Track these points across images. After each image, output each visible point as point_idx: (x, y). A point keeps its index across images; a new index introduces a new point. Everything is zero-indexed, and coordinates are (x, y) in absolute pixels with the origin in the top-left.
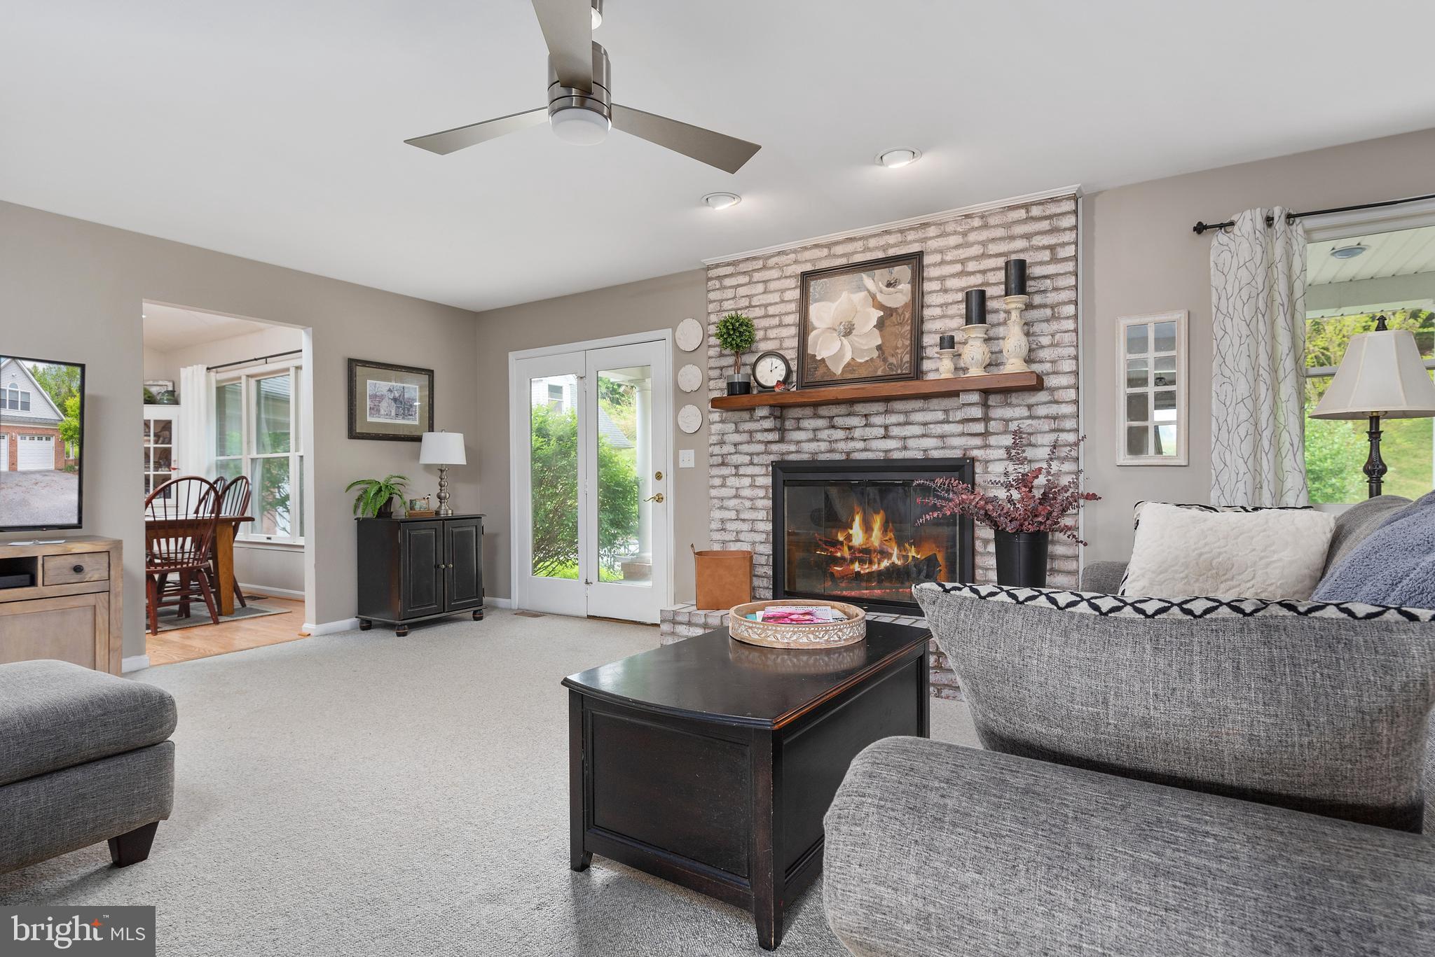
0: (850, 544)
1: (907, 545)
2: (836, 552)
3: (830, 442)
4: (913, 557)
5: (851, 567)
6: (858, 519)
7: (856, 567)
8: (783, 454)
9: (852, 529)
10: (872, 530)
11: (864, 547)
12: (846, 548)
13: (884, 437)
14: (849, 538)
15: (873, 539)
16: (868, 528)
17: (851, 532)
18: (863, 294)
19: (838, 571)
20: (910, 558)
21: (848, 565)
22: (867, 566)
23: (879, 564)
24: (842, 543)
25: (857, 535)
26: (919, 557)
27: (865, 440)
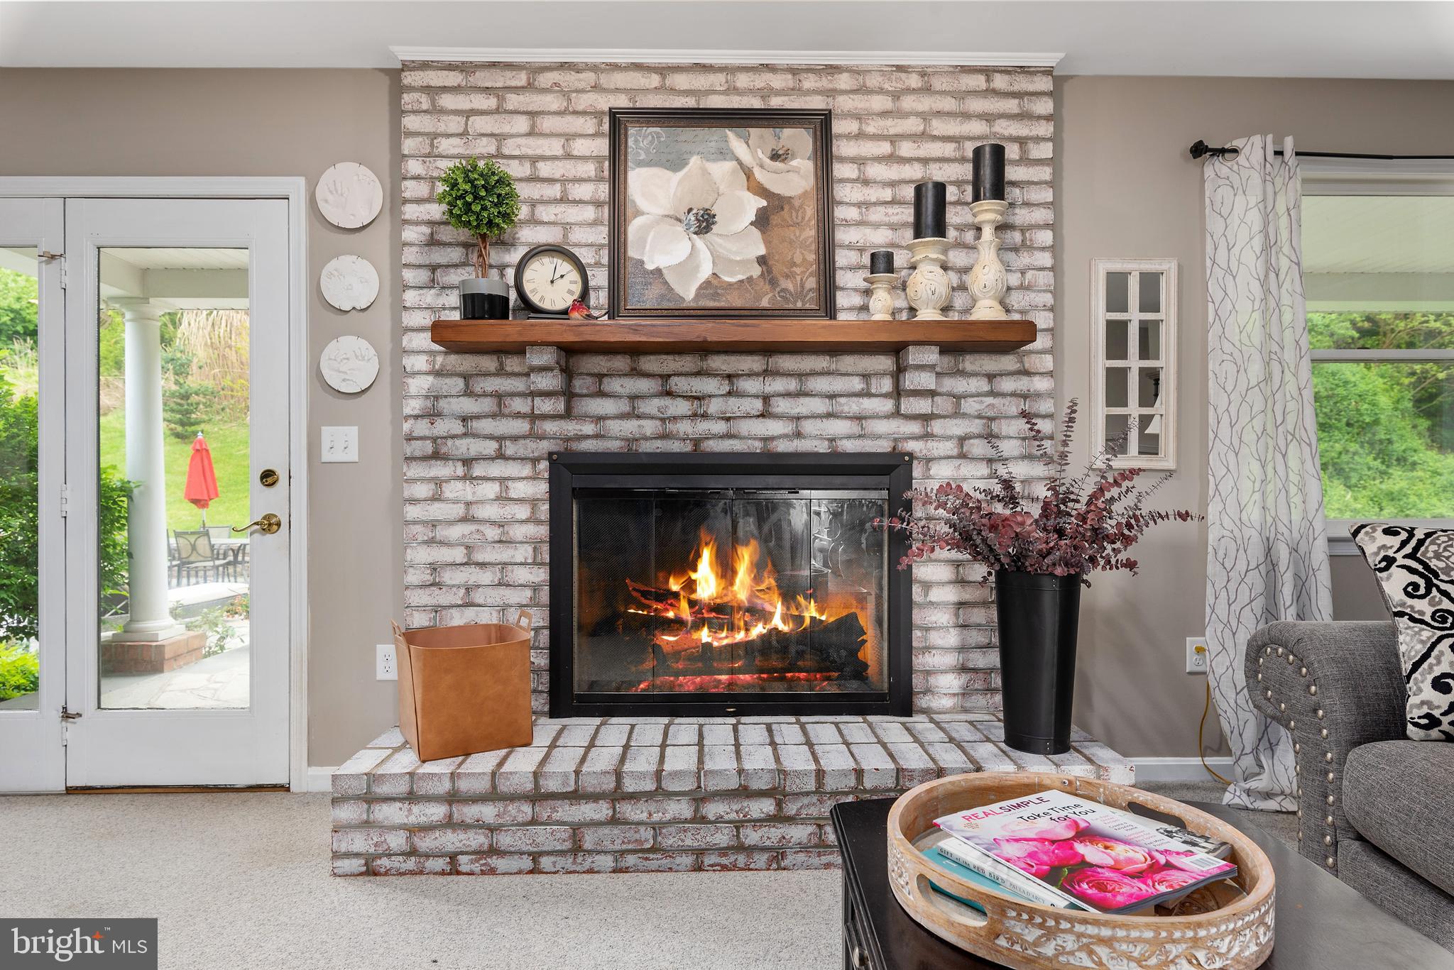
0: (693, 596)
1: (801, 599)
2: (667, 610)
3: (663, 420)
4: (813, 619)
5: (695, 636)
6: (707, 555)
7: (705, 635)
8: (568, 439)
9: (695, 570)
10: (734, 572)
11: (718, 601)
12: (684, 605)
13: (762, 415)
14: (690, 586)
15: (736, 588)
16: (726, 569)
17: (694, 576)
18: (729, 165)
19: (668, 642)
20: (807, 622)
21: (688, 632)
22: (724, 634)
23: (747, 630)
24: (676, 595)
25: (706, 580)
26: (823, 618)
27: (728, 419)
